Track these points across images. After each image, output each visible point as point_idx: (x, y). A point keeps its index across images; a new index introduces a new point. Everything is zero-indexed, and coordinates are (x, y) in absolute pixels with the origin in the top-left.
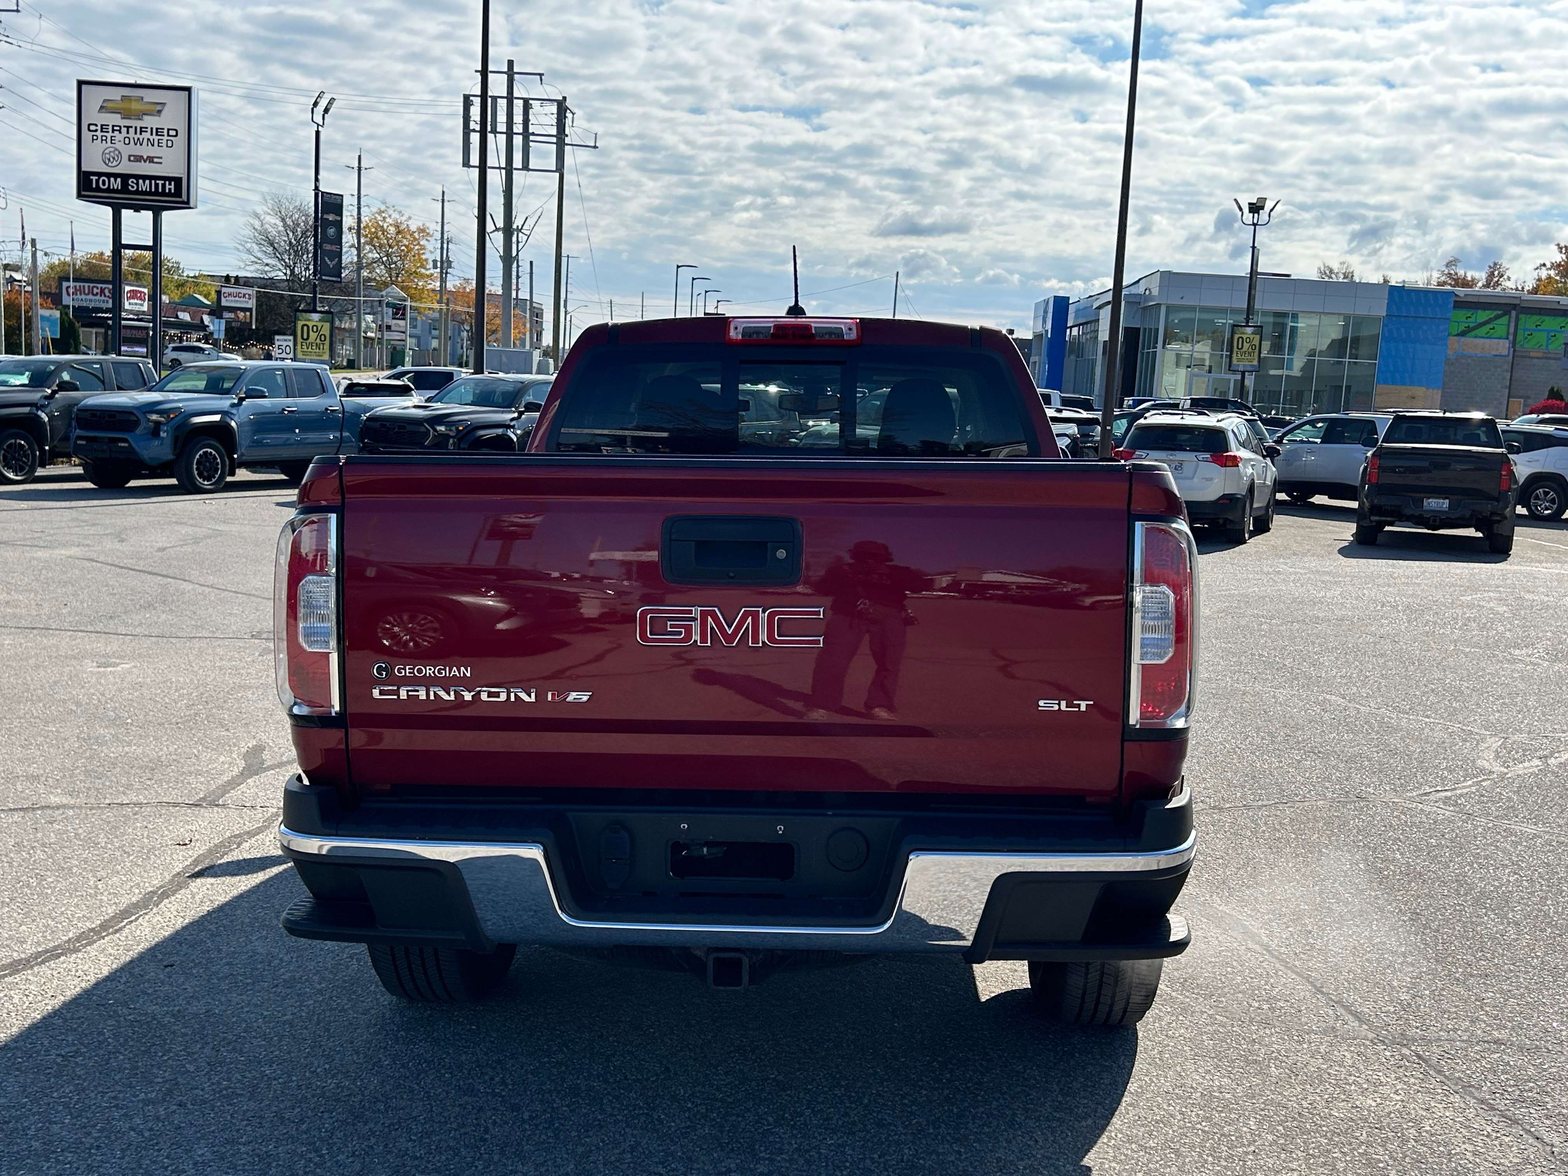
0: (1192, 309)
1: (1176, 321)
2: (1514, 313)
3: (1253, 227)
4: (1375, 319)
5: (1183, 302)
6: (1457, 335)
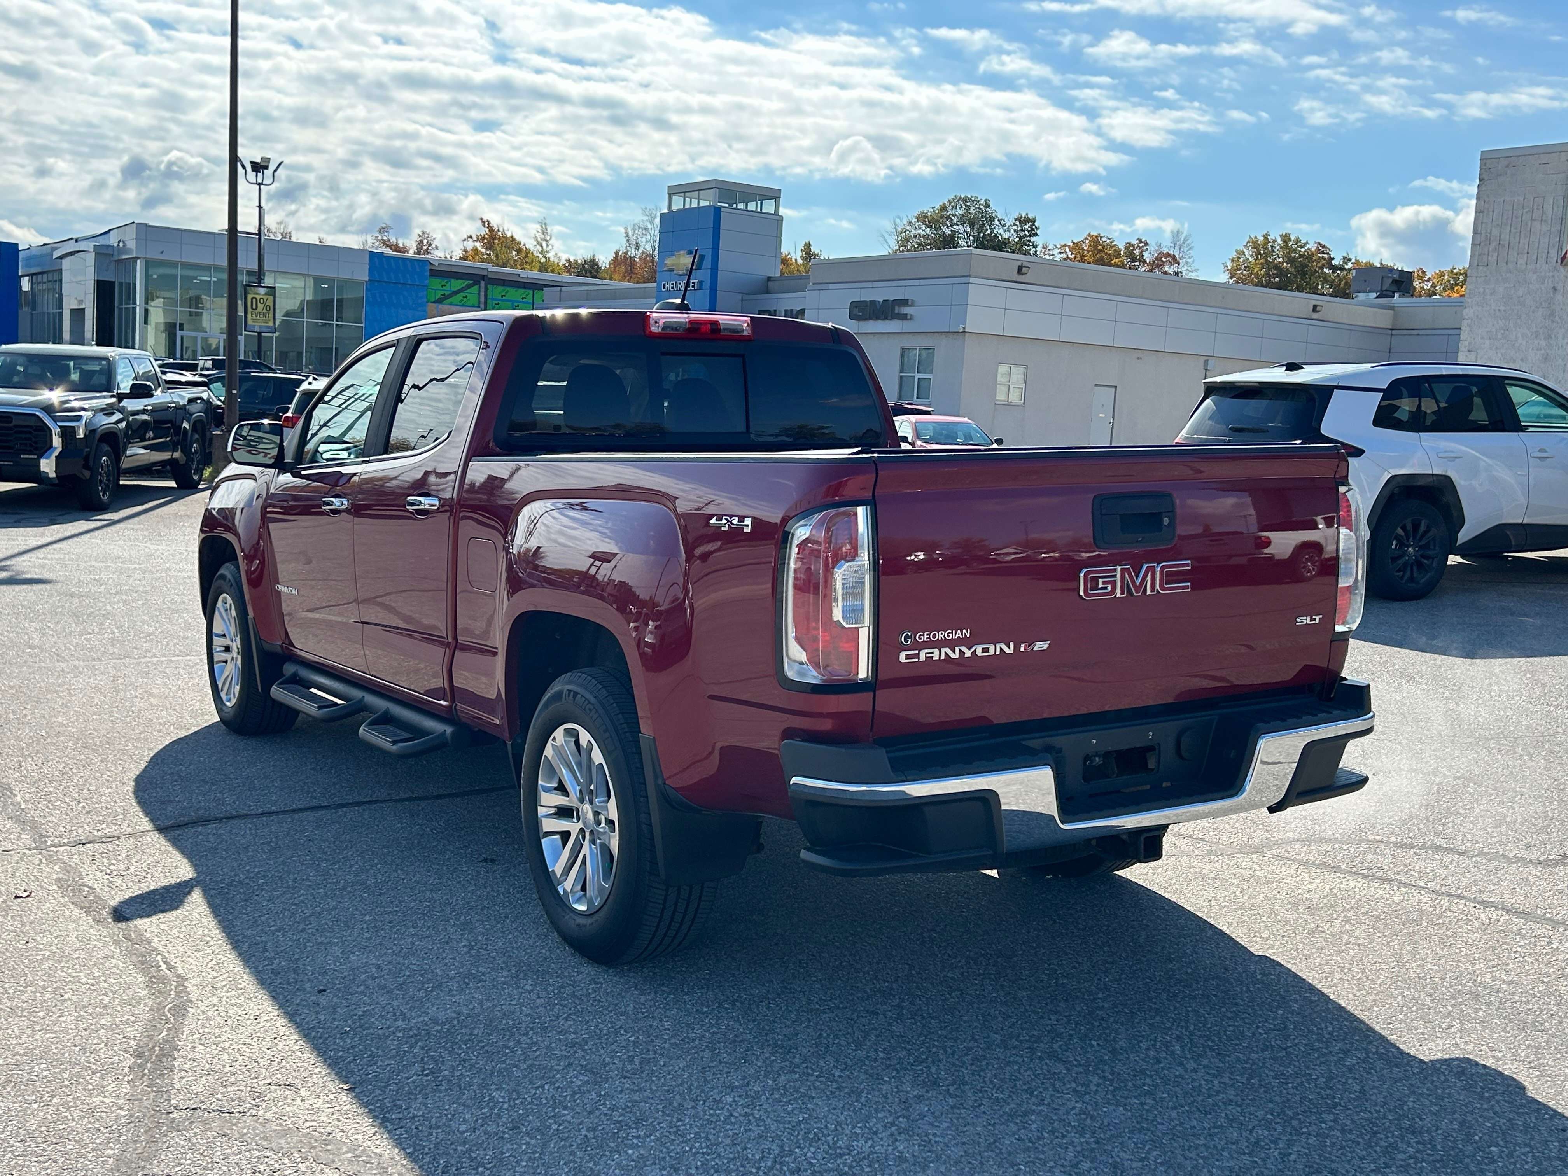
0: (173, 264)
1: (155, 276)
2: (483, 283)
3: (257, 187)
4: (356, 283)
5: (161, 257)
6: (435, 302)
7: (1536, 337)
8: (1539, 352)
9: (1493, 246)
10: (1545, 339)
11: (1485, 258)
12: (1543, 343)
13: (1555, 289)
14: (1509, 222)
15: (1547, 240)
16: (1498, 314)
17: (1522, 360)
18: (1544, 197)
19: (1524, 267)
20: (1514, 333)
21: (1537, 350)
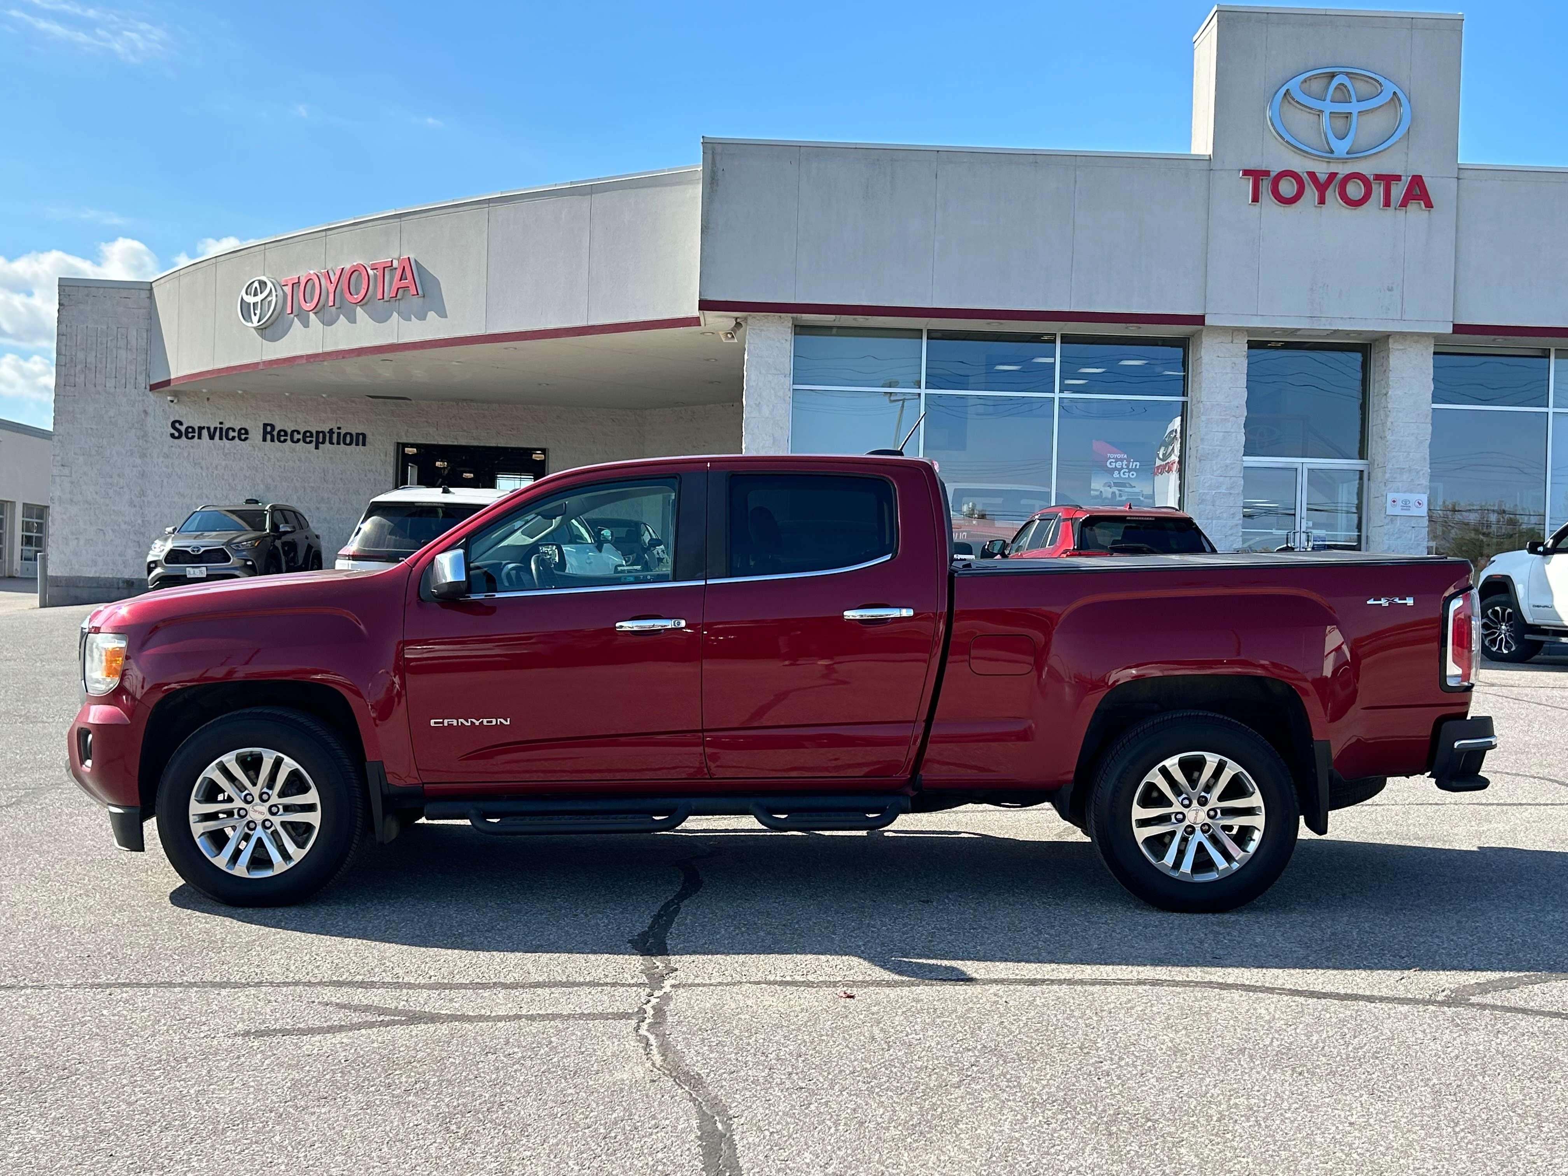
7: (132, 454)
8: (135, 469)
9: (79, 367)
10: (140, 457)
11: (72, 379)
12: (138, 461)
13: (145, 412)
14: (94, 346)
15: (133, 367)
16: (90, 431)
17: (119, 475)
18: (127, 329)
19: (113, 390)
20: (109, 451)
21: (134, 467)
